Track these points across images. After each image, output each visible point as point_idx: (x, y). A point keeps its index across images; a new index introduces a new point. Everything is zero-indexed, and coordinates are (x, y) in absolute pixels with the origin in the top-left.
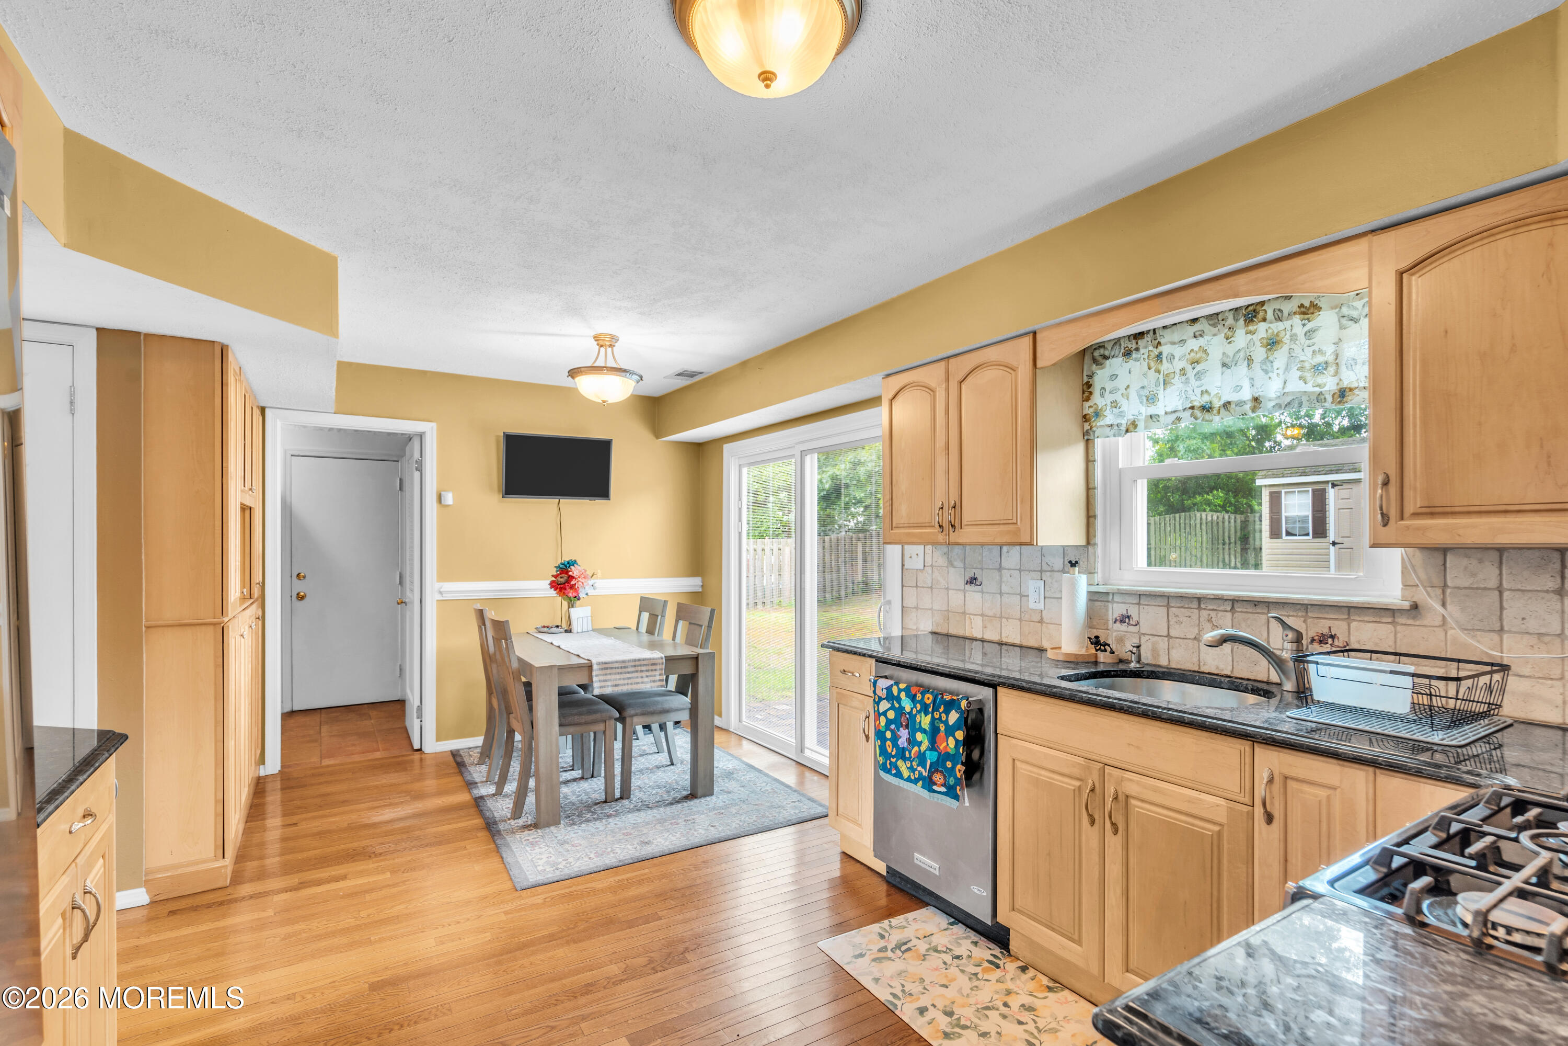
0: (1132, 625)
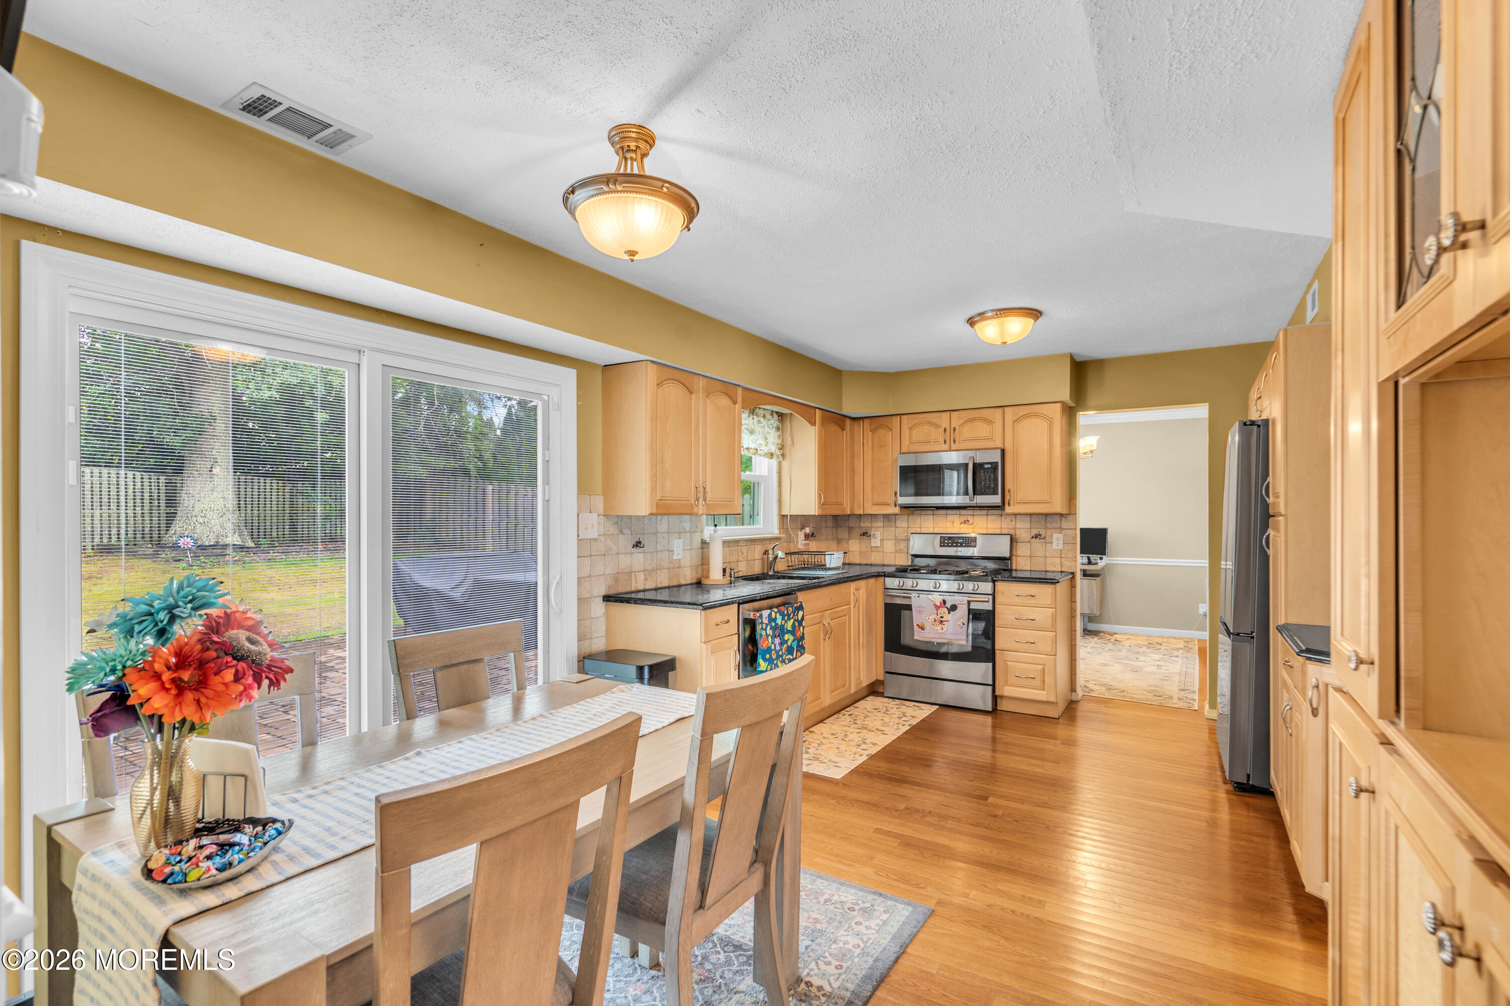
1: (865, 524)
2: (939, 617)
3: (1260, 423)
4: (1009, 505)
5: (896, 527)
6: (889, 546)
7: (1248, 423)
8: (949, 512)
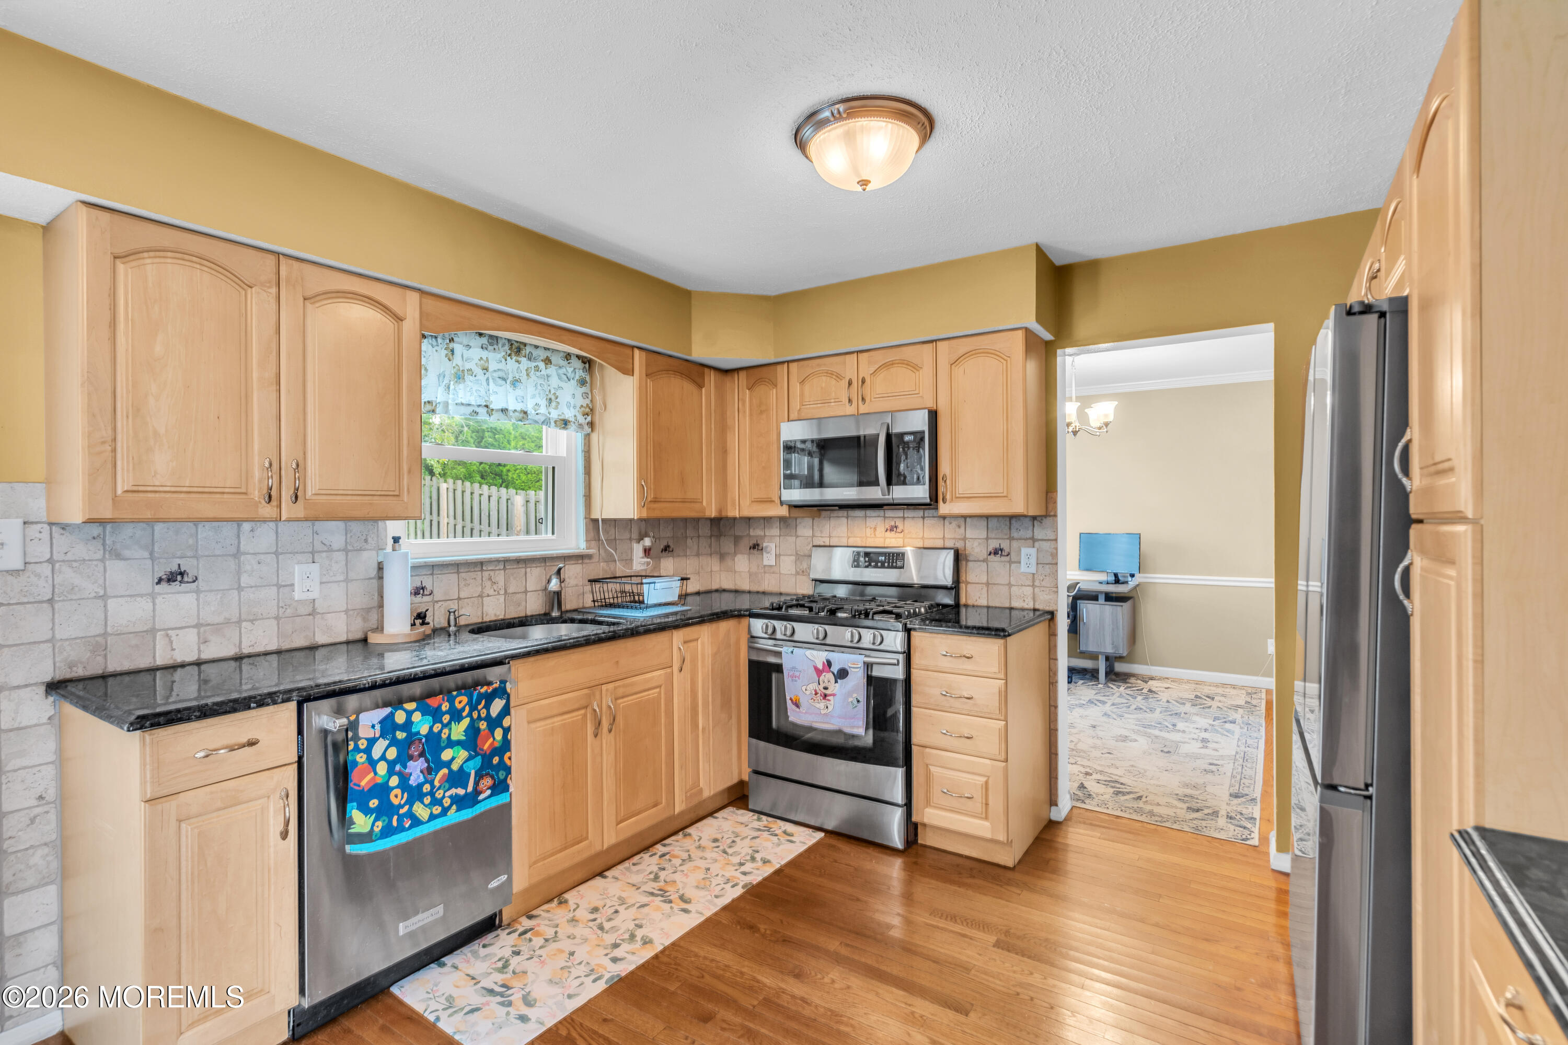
0: (427, 595)
1: (756, 532)
2: (821, 687)
3: (1385, 307)
4: (944, 501)
5: (797, 537)
6: (788, 565)
7: (1356, 309)
8: (870, 512)
